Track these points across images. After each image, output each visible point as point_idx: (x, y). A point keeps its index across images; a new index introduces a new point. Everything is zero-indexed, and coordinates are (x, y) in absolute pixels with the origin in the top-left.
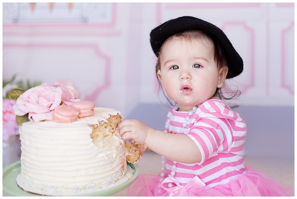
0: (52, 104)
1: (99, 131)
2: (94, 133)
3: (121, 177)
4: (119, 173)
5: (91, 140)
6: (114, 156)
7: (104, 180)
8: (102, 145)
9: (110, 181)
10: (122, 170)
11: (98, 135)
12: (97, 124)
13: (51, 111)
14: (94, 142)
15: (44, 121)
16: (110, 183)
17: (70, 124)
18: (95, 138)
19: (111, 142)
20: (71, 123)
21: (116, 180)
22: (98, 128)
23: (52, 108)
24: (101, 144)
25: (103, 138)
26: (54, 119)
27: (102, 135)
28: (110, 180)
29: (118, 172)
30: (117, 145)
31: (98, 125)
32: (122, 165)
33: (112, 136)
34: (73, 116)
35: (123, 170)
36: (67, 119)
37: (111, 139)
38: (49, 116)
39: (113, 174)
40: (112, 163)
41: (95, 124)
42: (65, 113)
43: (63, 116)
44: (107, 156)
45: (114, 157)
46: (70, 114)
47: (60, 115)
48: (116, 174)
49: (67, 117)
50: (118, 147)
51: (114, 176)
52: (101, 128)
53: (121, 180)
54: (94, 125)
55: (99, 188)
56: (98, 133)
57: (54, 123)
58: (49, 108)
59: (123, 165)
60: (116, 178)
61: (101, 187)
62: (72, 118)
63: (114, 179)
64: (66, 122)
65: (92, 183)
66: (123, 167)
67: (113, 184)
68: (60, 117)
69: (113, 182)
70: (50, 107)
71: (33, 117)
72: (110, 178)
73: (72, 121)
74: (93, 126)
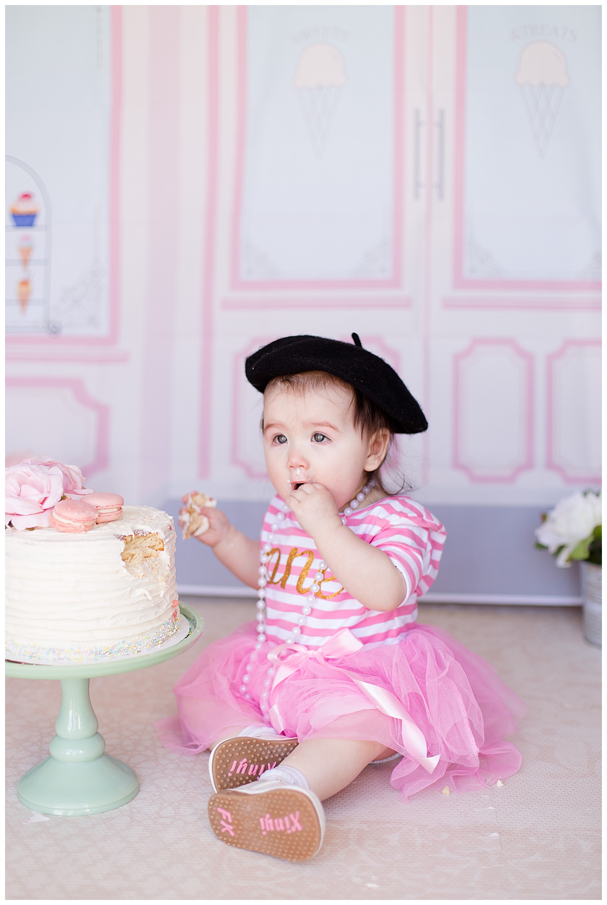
0: (46, 498)
1: (135, 548)
2: (127, 552)
3: (172, 633)
4: (169, 626)
5: (123, 563)
6: (162, 593)
7: (144, 637)
8: (142, 574)
9: (155, 640)
10: (174, 620)
11: (133, 555)
12: (132, 535)
13: (45, 510)
14: (127, 567)
15: (32, 529)
16: (155, 643)
17: (83, 535)
18: (129, 560)
19: (156, 568)
20: (85, 532)
21: (164, 637)
22: (132, 542)
23: (47, 505)
24: (140, 571)
25: (142, 560)
26: (53, 525)
27: (141, 555)
28: (154, 638)
29: (168, 624)
30: (166, 574)
31: (133, 537)
32: (174, 611)
33: (157, 557)
34: (89, 519)
35: (176, 620)
36: (78, 525)
37: (156, 563)
38: (43, 520)
39: (160, 626)
40: (158, 606)
41: (127, 535)
42: (76, 515)
43: (70, 519)
44: (150, 592)
45: (162, 595)
46: (83, 516)
47: (66, 518)
48: (164, 626)
49: (79, 521)
50: (168, 576)
51: (161, 630)
52: (138, 543)
53: (172, 639)
54: (125, 536)
55: (136, 652)
56: (133, 552)
57: (53, 534)
58: (41, 505)
59: (176, 611)
60: (164, 634)
61: (139, 650)
62: (86, 524)
63: (161, 636)
64: (76, 530)
65: (124, 642)
66: (175, 615)
67: (159, 646)
68: (66, 521)
69: (160, 642)
70: (42, 503)
71: (12, 523)
72: (155, 634)
73: (88, 528)
74: (123, 538)
